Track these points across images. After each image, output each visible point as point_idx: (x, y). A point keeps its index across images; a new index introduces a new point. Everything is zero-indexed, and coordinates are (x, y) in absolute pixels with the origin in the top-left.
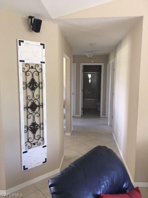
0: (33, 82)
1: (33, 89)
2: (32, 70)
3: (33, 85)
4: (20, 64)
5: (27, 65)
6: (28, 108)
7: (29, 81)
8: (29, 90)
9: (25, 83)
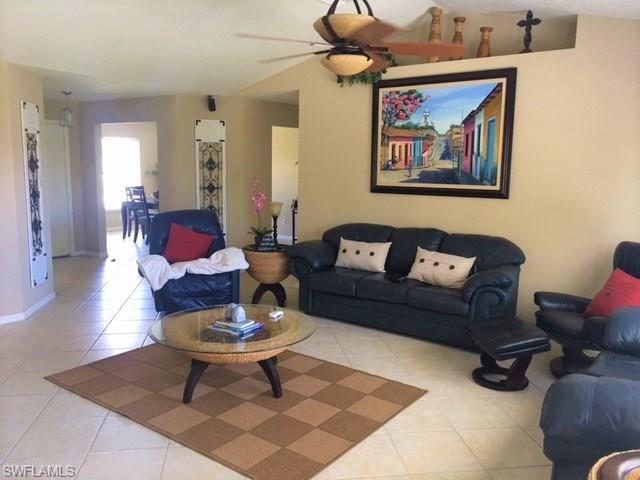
0: (211, 161)
1: (211, 169)
2: (210, 149)
3: (211, 165)
4: (197, 143)
5: (204, 143)
6: (205, 188)
7: (206, 160)
8: (206, 170)
9: (202, 162)
